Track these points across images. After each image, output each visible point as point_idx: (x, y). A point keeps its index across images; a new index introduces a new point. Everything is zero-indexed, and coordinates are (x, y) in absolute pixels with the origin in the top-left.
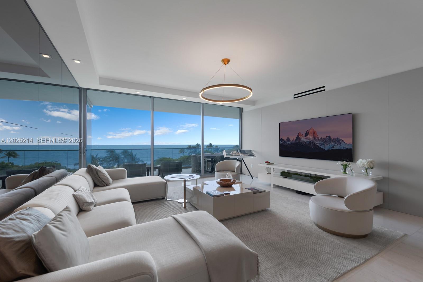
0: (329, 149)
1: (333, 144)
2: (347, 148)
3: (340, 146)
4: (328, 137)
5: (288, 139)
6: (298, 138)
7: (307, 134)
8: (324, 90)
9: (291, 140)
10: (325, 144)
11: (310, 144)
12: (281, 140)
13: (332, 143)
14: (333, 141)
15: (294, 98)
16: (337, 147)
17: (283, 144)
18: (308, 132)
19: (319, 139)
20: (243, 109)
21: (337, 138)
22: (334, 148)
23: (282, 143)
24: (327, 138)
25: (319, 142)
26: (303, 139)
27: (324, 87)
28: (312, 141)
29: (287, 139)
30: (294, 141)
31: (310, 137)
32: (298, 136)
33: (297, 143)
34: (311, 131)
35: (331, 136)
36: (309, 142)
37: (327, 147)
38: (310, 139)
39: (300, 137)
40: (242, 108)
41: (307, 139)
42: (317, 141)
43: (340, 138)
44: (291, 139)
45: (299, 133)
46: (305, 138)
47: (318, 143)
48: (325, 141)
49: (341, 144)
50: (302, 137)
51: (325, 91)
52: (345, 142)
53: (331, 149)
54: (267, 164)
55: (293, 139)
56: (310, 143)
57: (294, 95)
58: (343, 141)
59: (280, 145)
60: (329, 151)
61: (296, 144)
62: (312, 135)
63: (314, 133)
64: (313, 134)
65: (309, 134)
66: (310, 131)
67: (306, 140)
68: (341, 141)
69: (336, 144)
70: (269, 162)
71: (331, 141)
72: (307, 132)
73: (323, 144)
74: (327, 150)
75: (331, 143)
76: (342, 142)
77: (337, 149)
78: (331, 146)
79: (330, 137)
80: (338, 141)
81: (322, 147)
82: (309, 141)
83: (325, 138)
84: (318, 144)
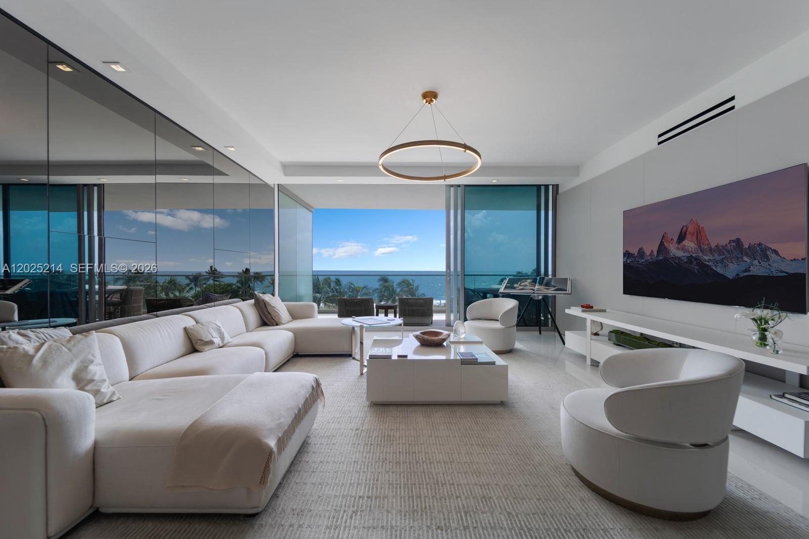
0: (738, 275)
1: (749, 261)
2: (786, 273)
3: (768, 267)
4: (734, 241)
5: (641, 252)
6: (662, 248)
7: (682, 238)
8: (733, 108)
9: (648, 255)
10: (727, 260)
11: (691, 263)
12: (627, 254)
13: (745, 258)
14: (746, 252)
15: (659, 143)
16: (758, 269)
17: (631, 264)
18: (686, 232)
19: (711, 250)
20: (559, 186)
21: (760, 244)
22: (749, 271)
23: (628, 262)
24: (733, 244)
25: (711, 257)
26: (674, 251)
27: (733, 98)
28: (694, 255)
29: (639, 250)
30: (654, 255)
31: (689, 244)
32: (662, 244)
33: (661, 260)
34: (691, 229)
35: (742, 240)
36: (688, 257)
37: (731, 270)
38: (690, 249)
39: (666, 244)
40: (557, 185)
41: (684, 249)
42: (706, 255)
43: (768, 245)
44: (648, 253)
45: (663, 237)
46: (678, 248)
47: (709, 260)
48: (726, 253)
49: (771, 261)
50: (671, 245)
51: (734, 110)
52: (782, 257)
53: (742, 275)
54: (583, 311)
55: (652, 251)
56: (690, 258)
57: (660, 136)
58: (776, 252)
59: (626, 266)
60: (738, 280)
61: (657, 263)
62: (695, 238)
63: (699, 234)
64: (695, 236)
65: (688, 236)
66: (689, 229)
67: (680, 254)
68: (768, 253)
69: (756, 262)
70: (592, 307)
71: (742, 254)
72: (681, 232)
73: (722, 261)
74: (731, 278)
75: (742, 258)
76: (773, 256)
77: (759, 274)
78: (743, 266)
79: (738, 242)
80: (761, 252)
81: (720, 270)
82: (686, 254)
83: (726, 245)
84: (709, 262)
